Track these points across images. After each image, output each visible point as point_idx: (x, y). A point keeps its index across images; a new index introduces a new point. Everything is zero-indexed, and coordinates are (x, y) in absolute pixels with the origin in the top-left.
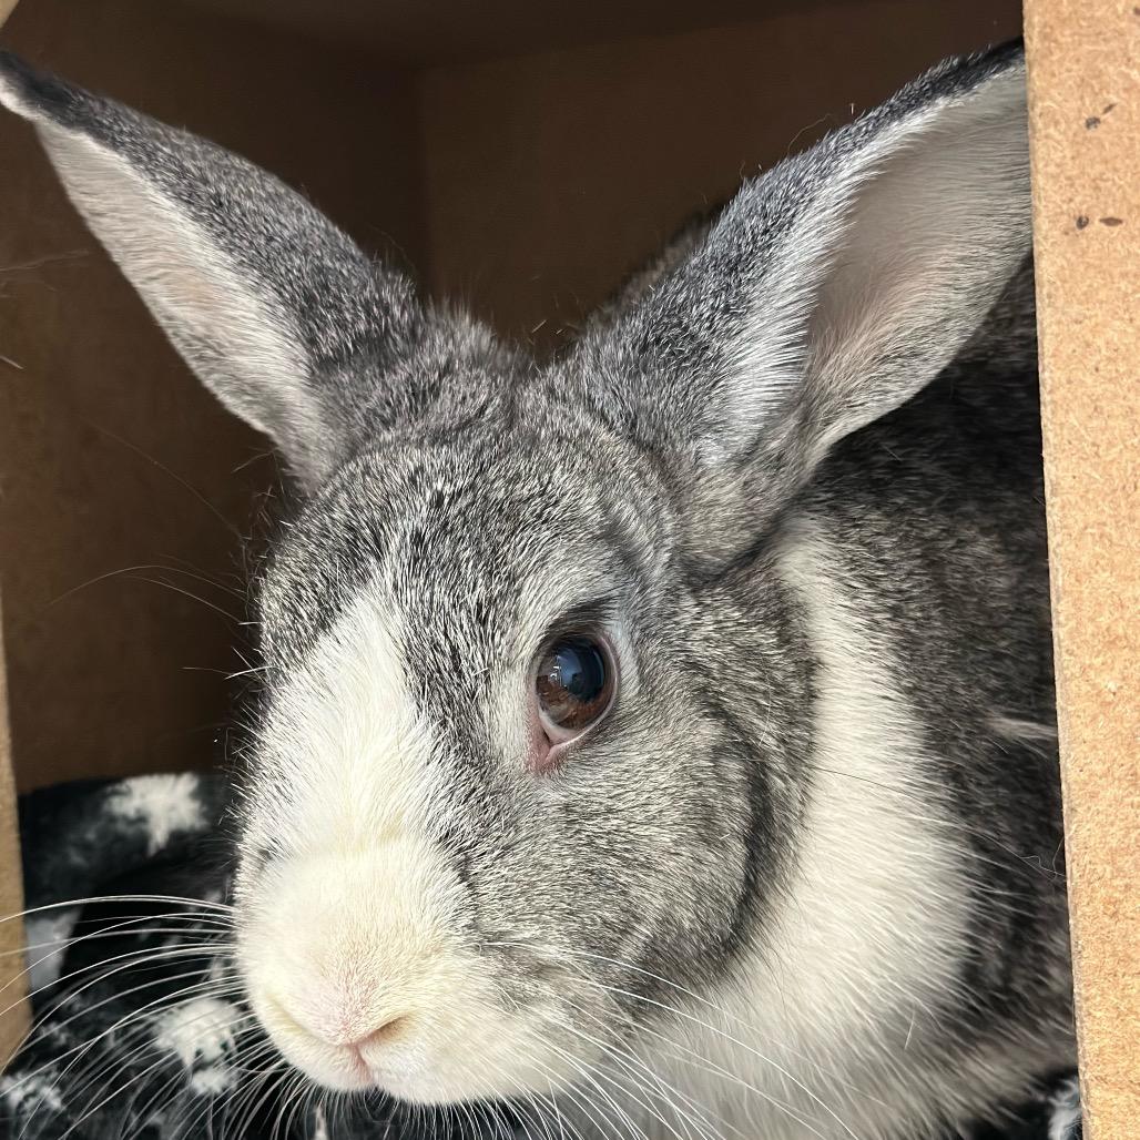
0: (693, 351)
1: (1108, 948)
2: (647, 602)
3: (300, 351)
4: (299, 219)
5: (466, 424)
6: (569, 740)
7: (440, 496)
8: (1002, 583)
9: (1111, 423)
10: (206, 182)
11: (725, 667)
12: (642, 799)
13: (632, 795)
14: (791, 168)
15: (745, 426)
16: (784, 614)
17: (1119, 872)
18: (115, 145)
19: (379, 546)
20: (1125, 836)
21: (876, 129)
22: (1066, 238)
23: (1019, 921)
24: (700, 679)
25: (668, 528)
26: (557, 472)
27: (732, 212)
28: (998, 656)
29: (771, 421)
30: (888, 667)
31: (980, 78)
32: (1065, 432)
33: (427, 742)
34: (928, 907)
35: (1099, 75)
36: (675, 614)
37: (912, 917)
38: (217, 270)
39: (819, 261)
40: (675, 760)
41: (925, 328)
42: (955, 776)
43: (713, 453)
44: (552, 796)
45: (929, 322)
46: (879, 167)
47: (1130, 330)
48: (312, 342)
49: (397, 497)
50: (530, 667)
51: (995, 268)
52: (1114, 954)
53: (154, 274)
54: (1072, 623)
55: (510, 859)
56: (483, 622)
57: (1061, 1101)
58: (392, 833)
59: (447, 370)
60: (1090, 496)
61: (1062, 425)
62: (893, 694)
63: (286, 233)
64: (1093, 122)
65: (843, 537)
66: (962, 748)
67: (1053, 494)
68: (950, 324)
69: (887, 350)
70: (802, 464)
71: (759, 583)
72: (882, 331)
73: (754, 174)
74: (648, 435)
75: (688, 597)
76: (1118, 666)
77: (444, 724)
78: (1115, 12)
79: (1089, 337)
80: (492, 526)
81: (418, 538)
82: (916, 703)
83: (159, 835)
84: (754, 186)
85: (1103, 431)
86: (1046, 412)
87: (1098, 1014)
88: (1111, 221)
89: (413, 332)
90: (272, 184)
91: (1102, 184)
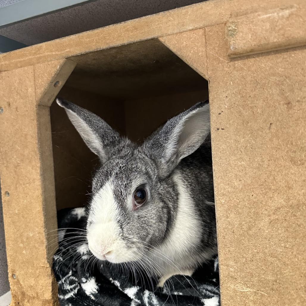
0: (160, 146)
1: (223, 243)
2: (153, 184)
3: (102, 143)
4: (102, 123)
5: (126, 156)
6: (139, 206)
7: (121, 167)
8: (207, 180)
9: (223, 160)
10: (88, 118)
11: (164, 194)
12: (150, 215)
13: (149, 214)
14: (175, 118)
15: (168, 157)
16: (174, 186)
17: (225, 231)
18: (75, 112)
19: (111, 174)
20: (226, 226)
21: (188, 113)
22: (216, 132)
23: (209, 232)
24: (160, 196)
25: (156, 172)
26: (139, 164)
27: (166, 125)
28: (206, 192)
29: (172, 156)
30: (190, 194)
31: (204, 105)
32: (216, 162)
33: (116, 206)
34: (195, 231)
35: (221, 107)
36: (157, 186)
37: (193, 233)
38: (90, 131)
39: (179, 132)
40: (156, 209)
41: (195, 142)
42: (200, 211)
43: (163, 161)
44: (136, 214)
45: (196, 141)
46: (189, 118)
47: (226, 146)
48: (103, 142)
49: (114, 167)
50: (133, 194)
51: (205, 133)
52: (224, 245)
53: (81, 130)
54: (217, 192)
55: (129, 225)
56: (126, 187)
57: (216, 260)
58: (110, 220)
59: (124, 147)
60: (220, 172)
61: (215, 160)
62: (190, 198)
63: (100, 126)
64: (220, 114)
65: (183, 173)
66: (201, 206)
67: (214, 171)
68: (199, 142)
69: (189, 145)
70: (177, 162)
71: (170, 181)
72: (189, 143)
73: (169, 119)
74: (153, 158)
75: (159, 183)
76: (224, 198)
77: (119, 203)
78: (223, 97)
79: (219, 147)
80: (128, 172)
81: (117, 174)
82: (194, 199)
83: (79, 217)
84: (169, 121)
85: (222, 162)
86: (213, 158)
87: (222, 254)
88: (223, 129)
89: (119, 141)
90: (99, 118)
91: (221, 123)
